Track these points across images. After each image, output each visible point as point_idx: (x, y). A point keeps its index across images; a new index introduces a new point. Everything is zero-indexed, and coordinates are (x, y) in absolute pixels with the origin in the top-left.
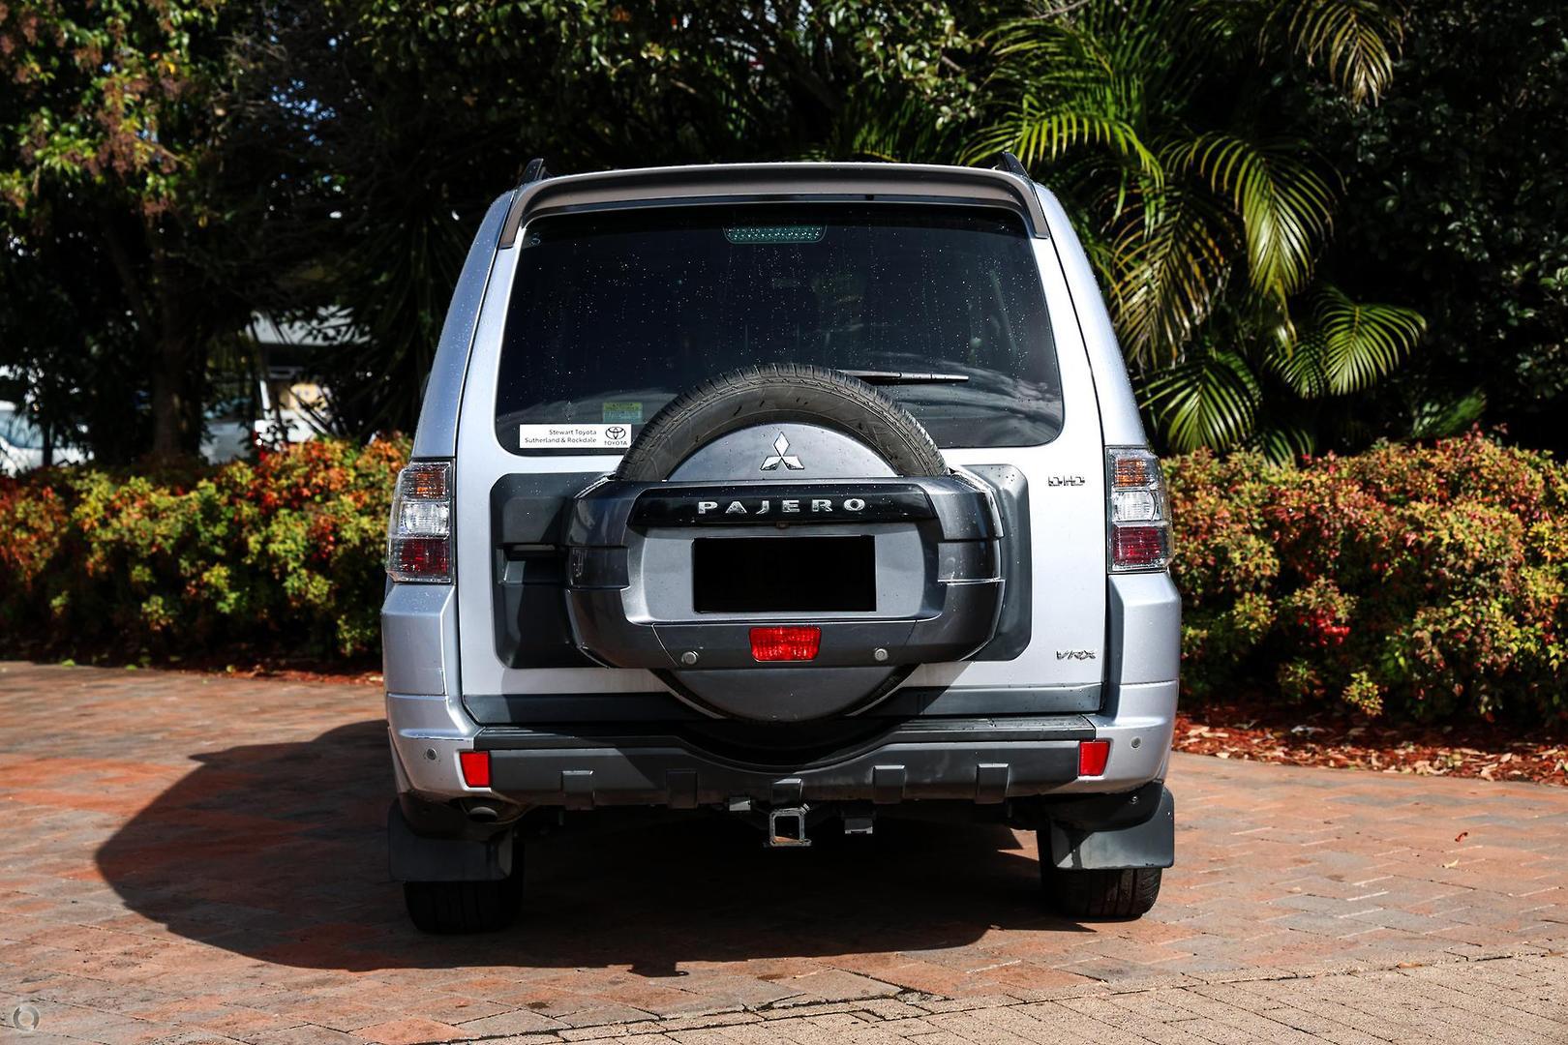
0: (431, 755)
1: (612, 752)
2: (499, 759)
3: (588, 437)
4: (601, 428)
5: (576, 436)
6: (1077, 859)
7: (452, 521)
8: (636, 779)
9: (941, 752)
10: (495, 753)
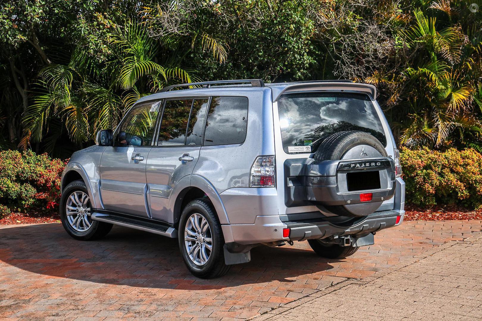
0: (276, 230)
1: (316, 226)
2: (293, 230)
3: (302, 149)
4: (305, 147)
5: (300, 149)
6: (356, 245)
7: (275, 171)
8: (320, 233)
9: (375, 221)
10: (292, 229)
